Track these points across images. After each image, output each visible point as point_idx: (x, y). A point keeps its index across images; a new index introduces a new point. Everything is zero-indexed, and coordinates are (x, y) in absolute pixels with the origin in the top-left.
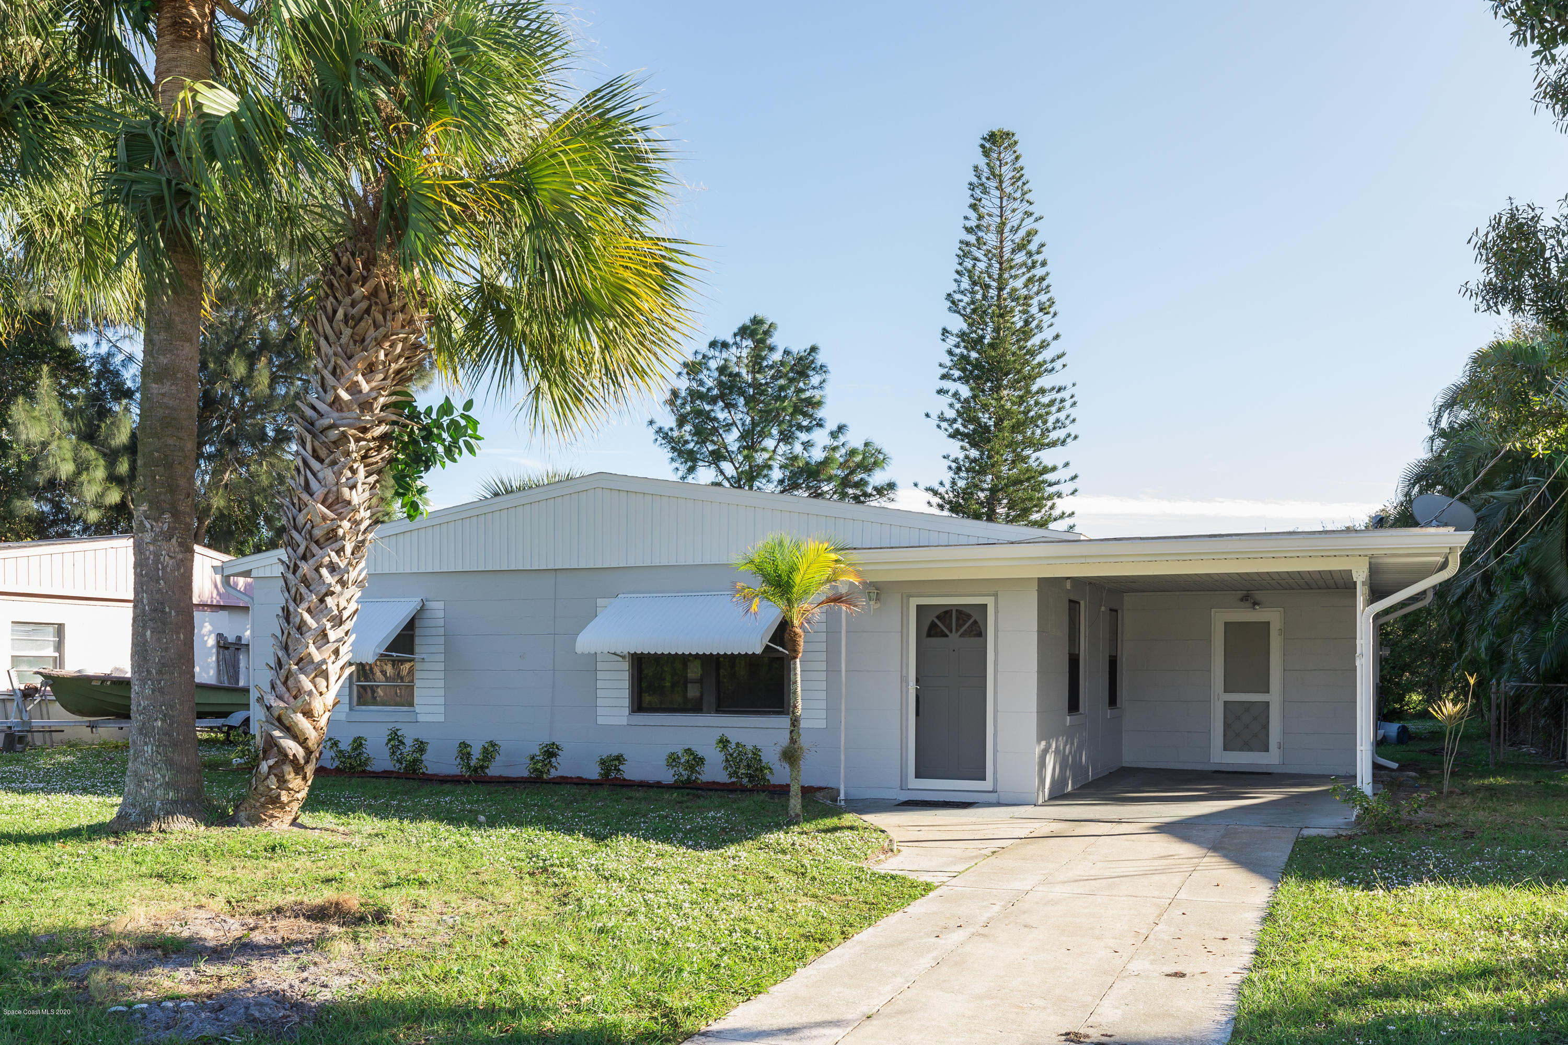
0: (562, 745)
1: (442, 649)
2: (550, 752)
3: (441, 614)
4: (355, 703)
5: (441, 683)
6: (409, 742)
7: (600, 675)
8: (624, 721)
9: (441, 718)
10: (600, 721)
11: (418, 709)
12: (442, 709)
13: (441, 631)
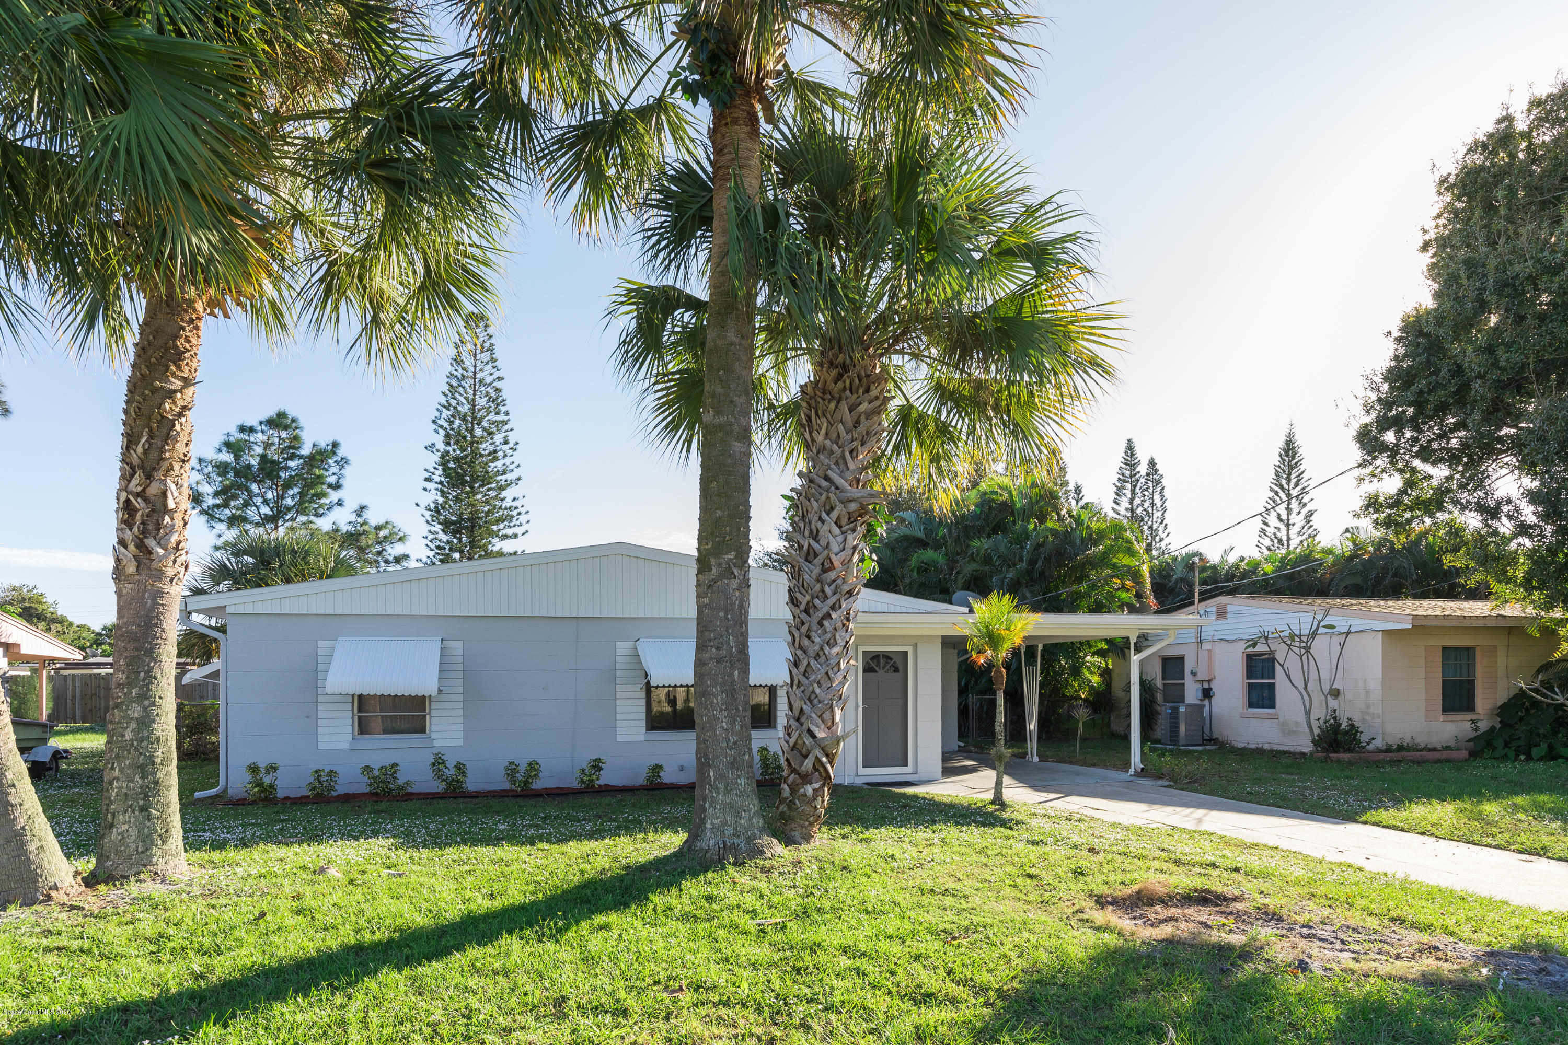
0: (604, 760)
1: (461, 682)
2: (597, 765)
3: (460, 652)
4: (356, 732)
5: (461, 712)
6: (451, 764)
7: (619, 702)
8: (642, 738)
9: (461, 743)
10: (619, 739)
11: (433, 736)
12: (461, 735)
13: (461, 667)
